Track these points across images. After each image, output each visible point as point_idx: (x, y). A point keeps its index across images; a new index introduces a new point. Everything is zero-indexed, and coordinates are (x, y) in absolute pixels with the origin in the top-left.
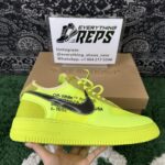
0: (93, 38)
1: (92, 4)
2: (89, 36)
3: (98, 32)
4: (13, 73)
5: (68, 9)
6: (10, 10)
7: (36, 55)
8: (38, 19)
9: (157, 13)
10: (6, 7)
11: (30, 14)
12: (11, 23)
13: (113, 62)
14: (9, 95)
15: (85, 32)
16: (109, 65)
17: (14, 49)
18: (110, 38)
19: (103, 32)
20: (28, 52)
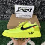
0: (26, 11)
1: (26, 1)
2: (25, 10)
3: (28, 9)
5: (20, 3)
6: (4, 3)
7: (11, 15)
8: (12, 5)
9: (44, 4)
10: (3, 2)
11: (9, 4)
12: (4, 6)
13: (32, 17)
14: (4, 26)
15: (24, 9)
16: (30, 18)
17: (5, 13)
18: (31, 11)
19: (29, 9)
20: (9, 14)
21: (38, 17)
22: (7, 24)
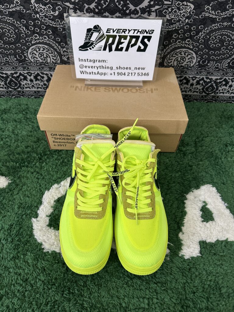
0: (124, 45)
2: (120, 43)
3: (132, 37)
4: (23, 94)
12: (18, 24)
13: (150, 78)
16: (144, 82)
17: (23, 61)
18: (146, 46)
19: (137, 38)
20: (42, 65)
21: (183, 81)
22: (36, 112)
